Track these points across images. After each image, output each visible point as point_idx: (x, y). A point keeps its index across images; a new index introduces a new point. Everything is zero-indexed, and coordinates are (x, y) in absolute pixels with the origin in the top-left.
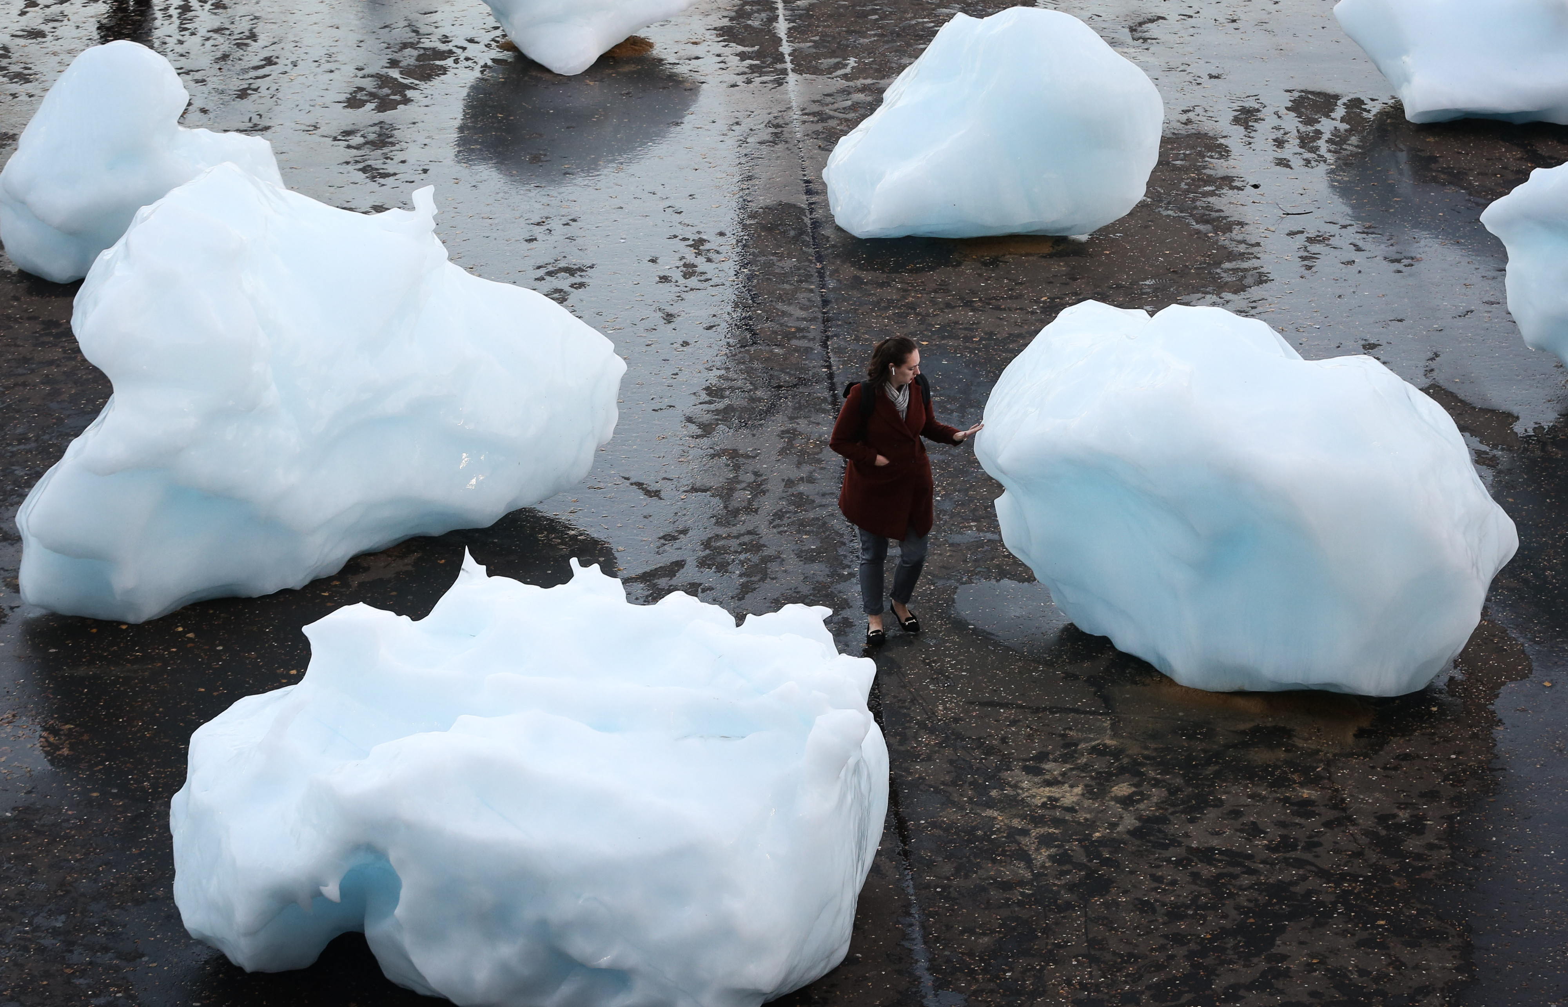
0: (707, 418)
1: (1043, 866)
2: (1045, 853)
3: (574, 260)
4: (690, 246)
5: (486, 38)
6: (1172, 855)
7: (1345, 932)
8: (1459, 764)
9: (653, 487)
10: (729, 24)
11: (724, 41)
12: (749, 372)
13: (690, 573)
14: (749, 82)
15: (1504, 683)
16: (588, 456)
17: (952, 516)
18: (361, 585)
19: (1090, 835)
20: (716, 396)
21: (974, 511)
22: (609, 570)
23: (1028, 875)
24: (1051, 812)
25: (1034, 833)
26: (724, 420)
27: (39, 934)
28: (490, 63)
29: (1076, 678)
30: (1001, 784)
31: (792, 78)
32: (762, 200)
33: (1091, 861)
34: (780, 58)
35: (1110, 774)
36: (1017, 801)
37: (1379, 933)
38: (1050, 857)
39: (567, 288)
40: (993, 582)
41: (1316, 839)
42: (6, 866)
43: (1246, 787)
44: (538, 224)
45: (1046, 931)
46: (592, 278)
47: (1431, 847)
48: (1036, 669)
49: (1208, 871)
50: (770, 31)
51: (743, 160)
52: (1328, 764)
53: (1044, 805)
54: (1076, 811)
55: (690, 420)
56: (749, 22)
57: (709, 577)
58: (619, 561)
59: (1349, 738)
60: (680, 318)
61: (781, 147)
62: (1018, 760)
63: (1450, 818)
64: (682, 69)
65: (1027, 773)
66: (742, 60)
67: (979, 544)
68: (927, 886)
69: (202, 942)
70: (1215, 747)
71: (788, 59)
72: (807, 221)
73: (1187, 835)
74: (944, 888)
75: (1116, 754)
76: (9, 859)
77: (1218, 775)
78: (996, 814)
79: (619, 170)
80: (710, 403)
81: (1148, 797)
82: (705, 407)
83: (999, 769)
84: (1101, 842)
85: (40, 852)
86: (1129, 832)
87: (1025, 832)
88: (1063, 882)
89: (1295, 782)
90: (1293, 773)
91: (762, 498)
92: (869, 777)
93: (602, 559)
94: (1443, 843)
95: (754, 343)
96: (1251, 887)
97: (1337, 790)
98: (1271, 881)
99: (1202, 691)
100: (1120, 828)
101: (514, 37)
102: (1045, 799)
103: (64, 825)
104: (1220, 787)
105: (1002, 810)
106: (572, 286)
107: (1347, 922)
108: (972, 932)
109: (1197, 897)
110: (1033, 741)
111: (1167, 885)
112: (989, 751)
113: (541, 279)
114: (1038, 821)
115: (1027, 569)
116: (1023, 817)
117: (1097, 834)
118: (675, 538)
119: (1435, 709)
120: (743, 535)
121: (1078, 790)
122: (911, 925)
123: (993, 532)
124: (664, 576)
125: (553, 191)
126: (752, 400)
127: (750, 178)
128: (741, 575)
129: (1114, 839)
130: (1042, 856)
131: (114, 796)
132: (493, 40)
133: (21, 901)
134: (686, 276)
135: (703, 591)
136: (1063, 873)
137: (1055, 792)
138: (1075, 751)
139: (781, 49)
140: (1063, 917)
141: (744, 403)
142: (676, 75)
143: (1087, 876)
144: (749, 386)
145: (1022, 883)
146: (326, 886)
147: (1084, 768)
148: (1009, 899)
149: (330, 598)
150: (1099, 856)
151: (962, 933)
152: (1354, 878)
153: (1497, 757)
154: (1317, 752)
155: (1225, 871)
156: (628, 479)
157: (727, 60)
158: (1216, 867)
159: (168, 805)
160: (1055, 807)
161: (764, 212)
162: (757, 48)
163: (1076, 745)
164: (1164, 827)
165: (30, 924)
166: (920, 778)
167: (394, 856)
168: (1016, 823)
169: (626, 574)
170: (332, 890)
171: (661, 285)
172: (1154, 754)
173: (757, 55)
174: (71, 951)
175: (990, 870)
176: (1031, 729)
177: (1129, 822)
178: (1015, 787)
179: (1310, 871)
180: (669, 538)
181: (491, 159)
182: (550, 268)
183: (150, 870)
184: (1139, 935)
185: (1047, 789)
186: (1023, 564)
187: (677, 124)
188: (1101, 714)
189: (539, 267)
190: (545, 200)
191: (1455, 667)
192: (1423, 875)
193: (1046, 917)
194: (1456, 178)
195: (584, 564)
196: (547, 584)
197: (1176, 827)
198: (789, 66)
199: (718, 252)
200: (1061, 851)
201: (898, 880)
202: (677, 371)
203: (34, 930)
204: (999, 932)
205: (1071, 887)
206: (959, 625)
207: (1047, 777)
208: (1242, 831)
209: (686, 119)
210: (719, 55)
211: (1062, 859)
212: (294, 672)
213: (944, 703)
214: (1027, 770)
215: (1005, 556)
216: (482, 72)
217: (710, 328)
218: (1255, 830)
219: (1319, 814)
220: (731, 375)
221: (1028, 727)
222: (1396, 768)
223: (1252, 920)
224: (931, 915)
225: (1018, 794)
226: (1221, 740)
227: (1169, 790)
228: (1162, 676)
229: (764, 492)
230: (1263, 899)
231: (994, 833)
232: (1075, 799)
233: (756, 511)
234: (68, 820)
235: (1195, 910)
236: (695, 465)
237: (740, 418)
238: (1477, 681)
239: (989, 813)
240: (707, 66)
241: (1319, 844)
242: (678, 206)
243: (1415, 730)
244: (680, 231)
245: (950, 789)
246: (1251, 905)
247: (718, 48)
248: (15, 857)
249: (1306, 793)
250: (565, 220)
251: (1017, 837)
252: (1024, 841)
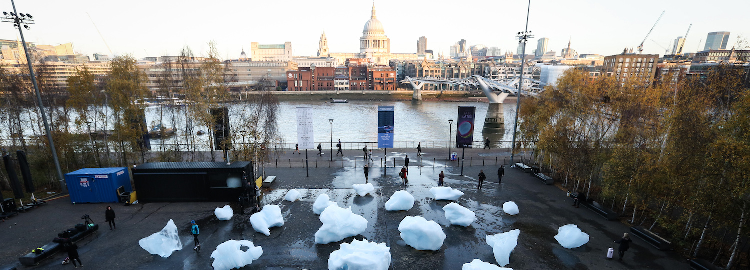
3: (363, 213)
4: (374, 212)
6: (416, 265)
8: (441, 257)
10: (377, 192)
12: (379, 223)
13: (373, 240)
15: (445, 250)
16: (365, 230)
17: (397, 235)
18: (345, 241)
20: (376, 225)
21: (399, 235)
23: (404, 267)
25: (404, 263)
26: (377, 227)
28: (356, 196)
29: (407, 249)
30: (401, 259)
31: (382, 197)
35: (411, 258)
36: (403, 260)
39: (363, 215)
40: (400, 241)
41: (429, 264)
43: (423, 259)
44: (360, 210)
46: (365, 214)
48: (404, 249)
51: (378, 204)
55: (374, 227)
56: (379, 192)
57: (375, 240)
59: (432, 255)
60: (373, 218)
61: (381, 203)
63: (441, 262)
64: (373, 196)
65: (403, 258)
66: (378, 196)
71: (382, 195)
72: (384, 210)
73: (417, 263)
74: (396, 268)
75: (411, 256)
77: (420, 258)
79: (367, 205)
81: (414, 260)
83: (401, 257)
84: (410, 264)
88: (407, 267)
89: (427, 258)
91: (380, 234)
92: (390, 258)
94: (440, 264)
95: (379, 220)
97: (431, 259)
99: (418, 250)
101: (358, 194)
102: (405, 260)
103: (319, 262)
110: (404, 255)
111: (416, 267)
112: (400, 255)
113: (360, 215)
115: (403, 240)
119: (439, 252)
120: (378, 237)
123: (400, 237)
124: (371, 240)
125: (362, 207)
127: (379, 206)
128: (378, 240)
131: (324, 260)
132: (356, 194)
134: (373, 214)
135: (375, 242)
141: (378, 225)
143: (409, 267)
147: (408, 257)
149: (342, 242)
153: (445, 256)
154: (429, 256)
156: (368, 232)
158: (420, 266)
159: (328, 261)
161: (380, 209)
162: (379, 194)
163: (407, 255)
164: (415, 262)
166: (394, 258)
168: (402, 262)
169: (368, 240)
170: (343, 268)
171: (371, 215)
172: (414, 256)
175: (400, 266)
177: (412, 262)
180: (372, 237)
181: (356, 204)
187: (372, 201)
188: (409, 253)
191: (441, 248)
192: (438, 267)
194: (440, 205)
195: (365, 239)
196: (361, 241)
199: (376, 212)
201: (392, 267)
202: (372, 223)
206: (397, 245)
207: (405, 258)
208: (422, 263)
210: (376, 195)
211: (406, 265)
212: (339, 249)
213: (396, 252)
215: (401, 239)
217: (375, 219)
219: (429, 261)
220: (377, 223)
221: (403, 253)
222: (436, 257)
226: (420, 255)
227: (416, 259)
228: (415, 249)
231: (400, 263)
232: (408, 260)
236: (374, 231)
238: (443, 250)
239: (400, 261)
242: (372, 208)
243: (438, 254)
244: (373, 210)
245: (397, 259)
250: (363, 209)
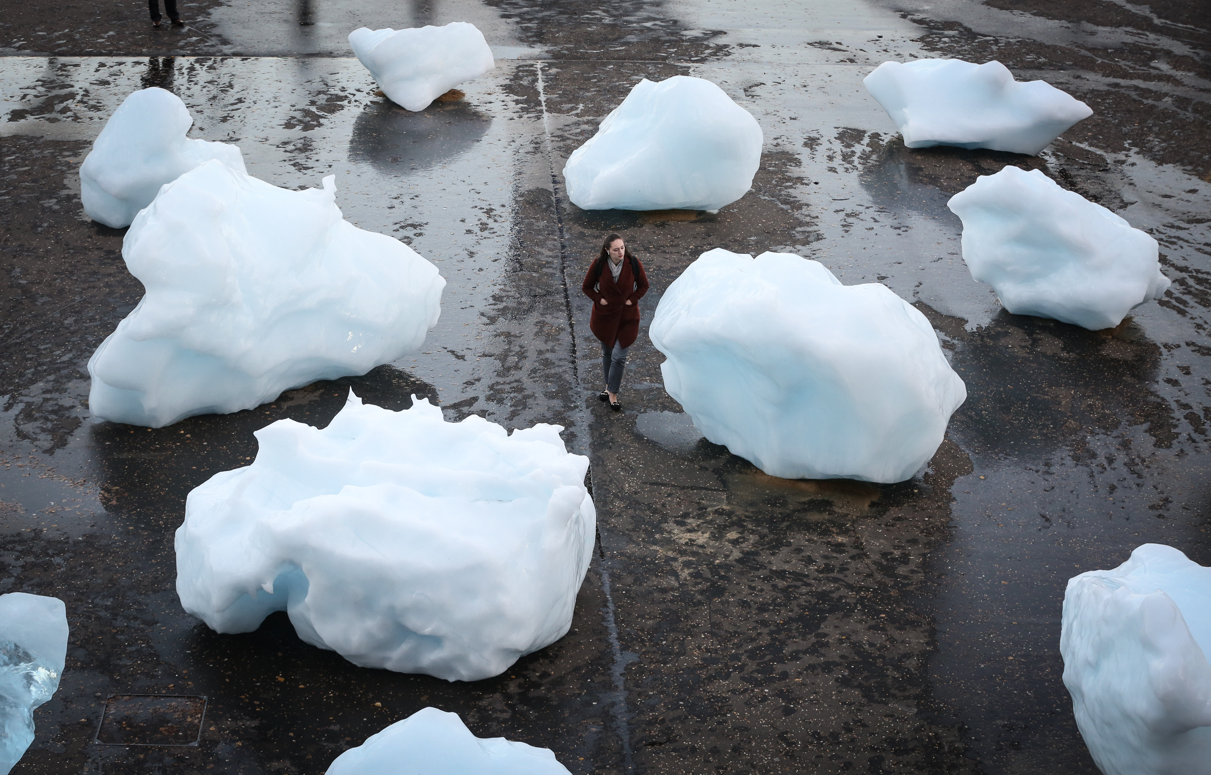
0: (492, 313)
1: (685, 579)
2: (687, 571)
3: (416, 220)
4: (485, 212)
5: (367, 89)
6: (762, 573)
7: (861, 621)
8: (930, 524)
9: (460, 353)
10: (509, 83)
11: (506, 93)
12: (518, 287)
13: (481, 404)
14: (520, 117)
15: (957, 477)
16: (422, 335)
17: (635, 373)
18: (289, 408)
19: (713, 562)
20: (498, 300)
21: (648, 370)
22: (434, 401)
23: (677, 585)
24: (691, 548)
25: (680, 560)
26: (503, 315)
27: (97, 609)
28: (369, 104)
29: (707, 469)
30: (662, 531)
31: (546, 115)
32: (527, 186)
33: (714, 577)
34: (539, 103)
35: (725, 526)
36: (671, 541)
37: (881, 622)
38: (690, 574)
39: (412, 236)
40: (659, 412)
41: (845, 566)
42: (79, 569)
43: (805, 535)
44: (396, 198)
45: (687, 617)
46: (426, 230)
47: (912, 571)
48: (683, 464)
49: (782, 584)
50: (533, 87)
51: (516, 163)
52: (854, 522)
53: (687, 543)
54: (705, 548)
55: (482, 314)
56: (521, 82)
57: (492, 406)
58: (440, 397)
59: (866, 507)
60: (478, 255)
61: (539, 155)
62: (672, 517)
63: (924, 555)
64: (482, 109)
65: (677, 525)
66: (517, 104)
67: (651, 390)
68: (618, 590)
69: (192, 615)
70: (787, 511)
71: (544, 104)
72: (553, 199)
73: (770, 563)
74: (627, 591)
75: (730, 514)
76: (80, 565)
77: (789, 527)
78: (658, 548)
79: (443, 167)
80: (495, 304)
81: (748, 540)
82: (492, 307)
83: (660, 522)
84: (720, 566)
85: (99, 561)
86: (736, 560)
87: (675, 559)
88: (697, 589)
89: (834, 533)
90: (832, 527)
91: (524, 361)
92: (584, 525)
93: (430, 395)
94: (920, 570)
95: (521, 270)
96: (807, 594)
97: (858, 538)
98: (819, 590)
99: (780, 478)
100: (731, 558)
101: (384, 88)
102: (687, 540)
103: (113, 545)
104: (790, 534)
105: (662, 546)
106: (415, 235)
107: (862, 615)
108: (643, 617)
109: (776, 599)
110: (680, 506)
111: (758, 591)
112: (655, 511)
113: (397, 230)
114: (682, 553)
115: (679, 405)
116: (674, 550)
117: (718, 561)
118: (473, 384)
119: (916, 491)
120: (512, 382)
121: (707, 535)
122: (608, 613)
123: (659, 383)
124: (466, 405)
125: (404, 179)
126: (520, 303)
127: (520, 173)
128: (511, 406)
129: (727, 565)
130: (685, 574)
131: (142, 529)
132: (371, 90)
133: (87, 589)
134: (482, 230)
135: (489, 415)
136: (697, 584)
137: (693, 536)
138: (705, 512)
139: (539, 98)
140: (697, 610)
141: (515, 305)
142: (478, 112)
143: (711, 586)
144: (518, 295)
145: (673, 589)
146: (265, 584)
147: (711, 522)
148: (665, 598)
149: (270, 415)
150: (718, 574)
151: (638, 617)
152: (867, 589)
153: (952, 520)
154: (847, 515)
155: (792, 584)
156: (446, 348)
157: (508, 104)
158: (787, 581)
159: (173, 535)
160: (692, 545)
161: (528, 194)
162: (525, 97)
163: (706, 509)
164: (756, 558)
165: (92, 603)
166: (614, 526)
167: (305, 567)
168: (670, 554)
169: (443, 404)
170: (269, 587)
171: (467, 235)
172: (751, 515)
173: (526, 102)
174: (116, 620)
175: (655, 581)
176: (680, 499)
177: (736, 554)
178: (670, 532)
179: (842, 585)
180: (469, 383)
181: (369, 160)
182: (403, 224)
183: (162, 573)
184: (741, 621)
185: (689, 534)
186: (677, 402)
187: (478, 141)
188: (721, 491)
189: (396, 224)
190: (400, 184)
191: (929, 467)
192: (908, 588)
193: (687, 609)
194: (934, 180)
195: (419, 398)
196: (397, 409)
197: (764, 557)
198: (544, 108)
199: (501, 217)
200: (696, 571)
201: (600, 586)
202: (475, 285)
203: (94, 607)
204: (659, 618)
205: (702, 592)
206: (639, 437)
207: (688, 527)
208: (802, 561)
209: (483, 139)
210: (503, 101)
211: (696, 575)
212: (248, 458)
213: (629, 483)
214: (678, 523)
215: (666, 397)
216: (364, 109)
217: (496, 260)
218: (809, 560)
219: (848, 552)
220: (507, 288)
221: (678, 497)
222: (893, 526)
223: (807, 613)
224: (619, 607)
225: (672, 537)
226: (791, 507)
227: (760, 536)
228: (757, 469)
229: (525, 357)
230: (814, 601)
231: (657, 559)
232: (705, 540)
233: (521, 369)
234: (115, 543)
235: (774, 607)
236: (485, 341)
237: (512, 314)
238: (941, 475)
239: (655, 547)
240: (496, 108)
241: (847, 569)
242: (478, 189)
243: (904, 503)
244: (479, 204)
245: (631, 533)
246: (807, 604)
247: (503, 97)
248: (85, 564)
249: (840, 539)
250: (412, 196)
251: (671, 562)
252: (675, 564)
